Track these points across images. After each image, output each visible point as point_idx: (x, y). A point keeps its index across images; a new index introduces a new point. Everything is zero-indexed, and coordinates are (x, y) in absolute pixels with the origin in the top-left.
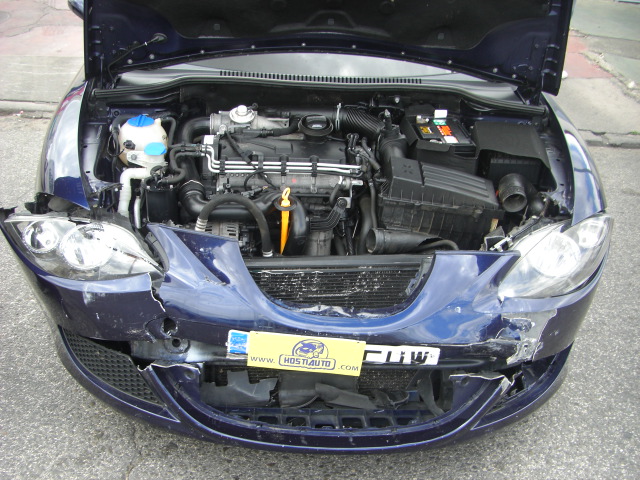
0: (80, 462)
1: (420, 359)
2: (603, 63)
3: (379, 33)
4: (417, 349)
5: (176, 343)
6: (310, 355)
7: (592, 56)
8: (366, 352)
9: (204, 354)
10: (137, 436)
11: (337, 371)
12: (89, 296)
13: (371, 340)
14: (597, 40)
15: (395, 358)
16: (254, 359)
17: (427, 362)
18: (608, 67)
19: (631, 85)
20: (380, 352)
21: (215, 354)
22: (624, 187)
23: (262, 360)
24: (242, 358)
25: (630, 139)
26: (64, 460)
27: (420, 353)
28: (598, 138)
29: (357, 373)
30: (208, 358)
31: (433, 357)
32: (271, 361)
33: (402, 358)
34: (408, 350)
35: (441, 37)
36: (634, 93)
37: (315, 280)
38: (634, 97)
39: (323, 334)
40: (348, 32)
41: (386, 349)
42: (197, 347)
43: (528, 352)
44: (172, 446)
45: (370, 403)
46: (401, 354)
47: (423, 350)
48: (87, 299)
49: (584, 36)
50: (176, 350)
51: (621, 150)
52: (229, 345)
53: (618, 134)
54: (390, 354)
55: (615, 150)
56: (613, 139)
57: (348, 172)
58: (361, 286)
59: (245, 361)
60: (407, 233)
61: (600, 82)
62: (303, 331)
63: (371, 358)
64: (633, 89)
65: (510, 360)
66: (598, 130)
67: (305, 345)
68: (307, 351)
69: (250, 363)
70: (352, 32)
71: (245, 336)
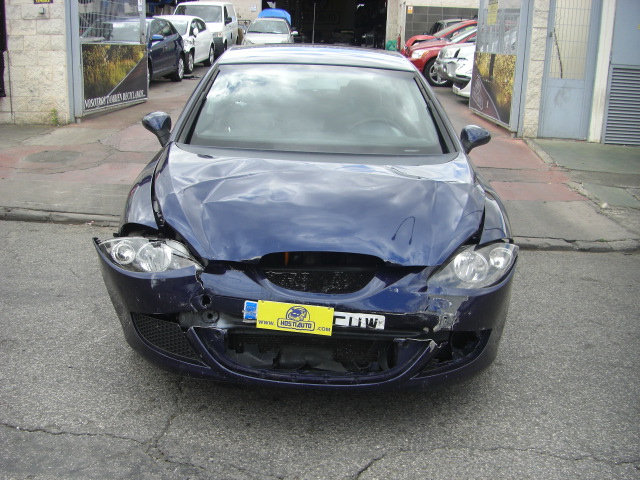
0: (138, 412)
1: (372, 324)
2: (581, 190)
4: (369, 316)
5: (210, 316)
6: (297, 318)
7: (573, 184)
8: (335, 317)
9: (228, 323)
10: (179, 401)
11: (316, 332)
12: (154, 282)
13: (338, 308)
14: (580, 173)
15: (355, 323)
16: (261, 322)
17: (378, 327)
18: (585, 193)
19: (604, 205)
20: (344, 318)
21: (235, 323)
22: (584, 275)
23: (266, 323)
24: (253, 321)
25: (599, 245)
26: (127, 411)
27: (372, 320)
28: (570, 245)
29: (329, 334)
30: (230, 326)
31: (381, 323)
32: (271, 323)
33: (360, 323)
34: (363, 316)
36: (606, 212)
37: (304, 279)
38: (606, 215)
39: (306, 303)
41: (348, 315)
42: (224, 318)
43: (448, 323)
44: (204, 407)
46: (359, 319)
47: (374, 317)
48: (154, 284)
49: (568, 170)
50: (210, 321)
51: (589, 253)
52: (245, 313)
53: (586, 241)
54: (351, 319)
55: (583, 253)
56: (582, 245)
58: (335, 285)
59: (255, 324)
61: (576, 204)
62: (293, 301)
63: (339, 322)
64: (606, 209)
65: (436, 328)
66: (570, 239)
67: (295, 311)
68: (296, 316)
69: (259, 326)
71: (255, 305)
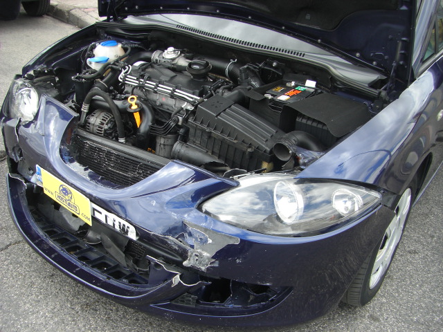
1: (124, 230)
3: (263, 8)
4: (121, 221)
6: (67, 198)
8: (94, 209)
11: (81, 217)
13: (94, 200)
16: (46, 189)
17: (130, 236)
20: (101, 213)
23: (49, 192)
27: (124, 226)
29: (90, 223)
31: (132, 233)
32: (52, 194)
33: (114, 224)
35: (308, 17)
37: (113, 158)
39: (72, 185)
40: (243, 5)
41: (103, 212)
45: (124, 261)
46: (113, 220)
47: (126, 224)
54: (106, 217)
57: (191, 100)
60: (201, 151)
62: (64, 178)
65: (186, 263)
68: (65, 194)
69: (45, 192)
70: (245, 5)
